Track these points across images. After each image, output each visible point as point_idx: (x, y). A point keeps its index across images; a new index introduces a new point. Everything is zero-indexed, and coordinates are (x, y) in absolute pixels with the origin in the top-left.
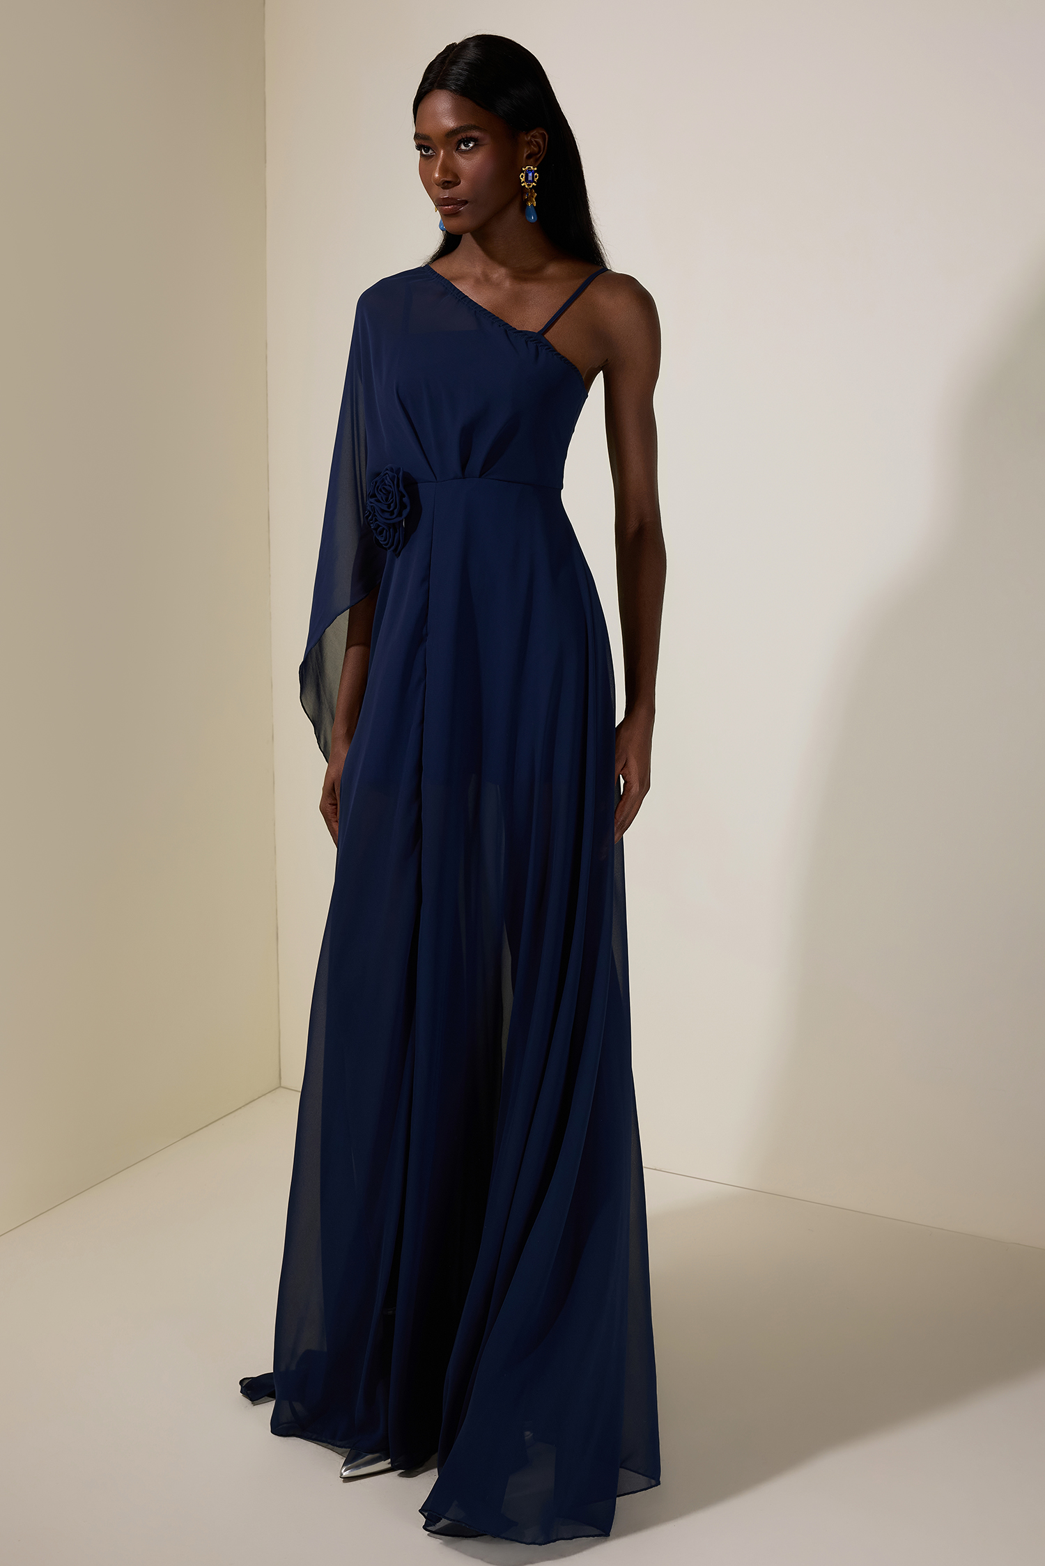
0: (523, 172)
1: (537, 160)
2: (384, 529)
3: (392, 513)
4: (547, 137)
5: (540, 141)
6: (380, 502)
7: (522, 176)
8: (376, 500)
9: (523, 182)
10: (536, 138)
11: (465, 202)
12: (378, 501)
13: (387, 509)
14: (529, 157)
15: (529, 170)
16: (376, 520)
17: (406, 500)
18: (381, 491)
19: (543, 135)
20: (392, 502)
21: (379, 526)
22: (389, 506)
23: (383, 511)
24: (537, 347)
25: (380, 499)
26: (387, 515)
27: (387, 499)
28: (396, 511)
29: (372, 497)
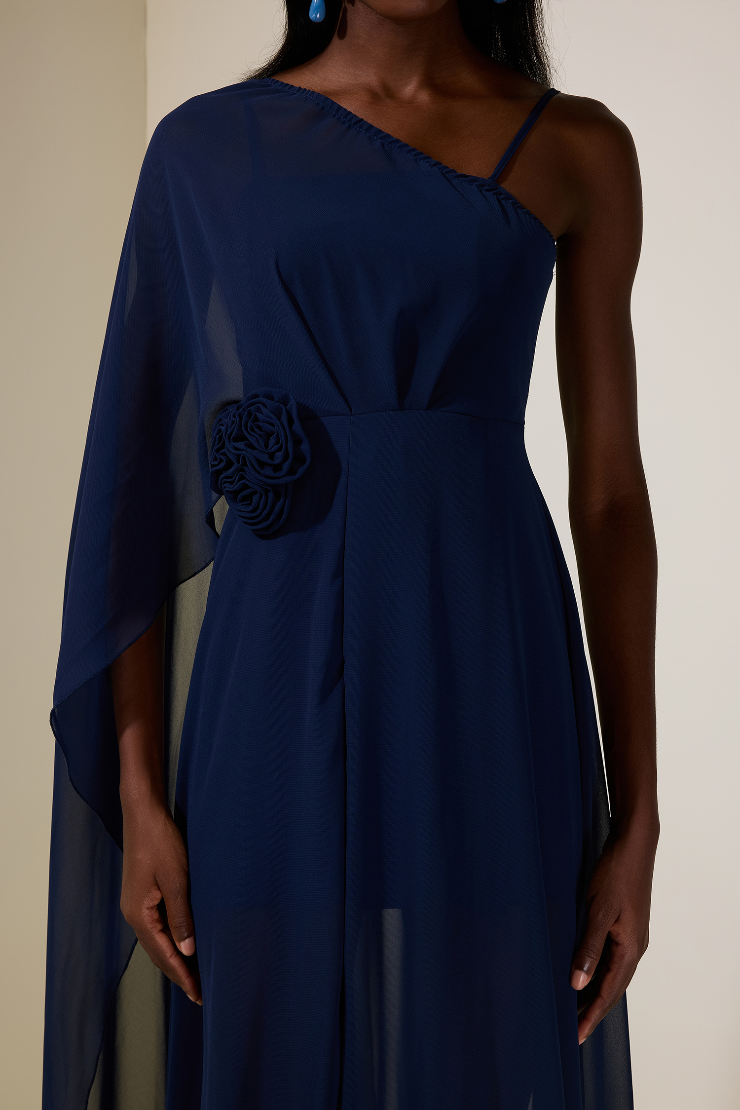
2: (255, 492)
3: (277, 468)
6: (255, 449)
8: (246, 445)
12: (252, 447)
13: (269, 461)
16: (242, 477)
17: (305, 447)
18: (253, 430)
20: (280, 449)
21: (248, 487)
22: (272, 456)
23: (262, 464)
25: (256, 444)
26: (268, 471)
27: (267, 446)
28: (286, 466)
29: (237, 439)
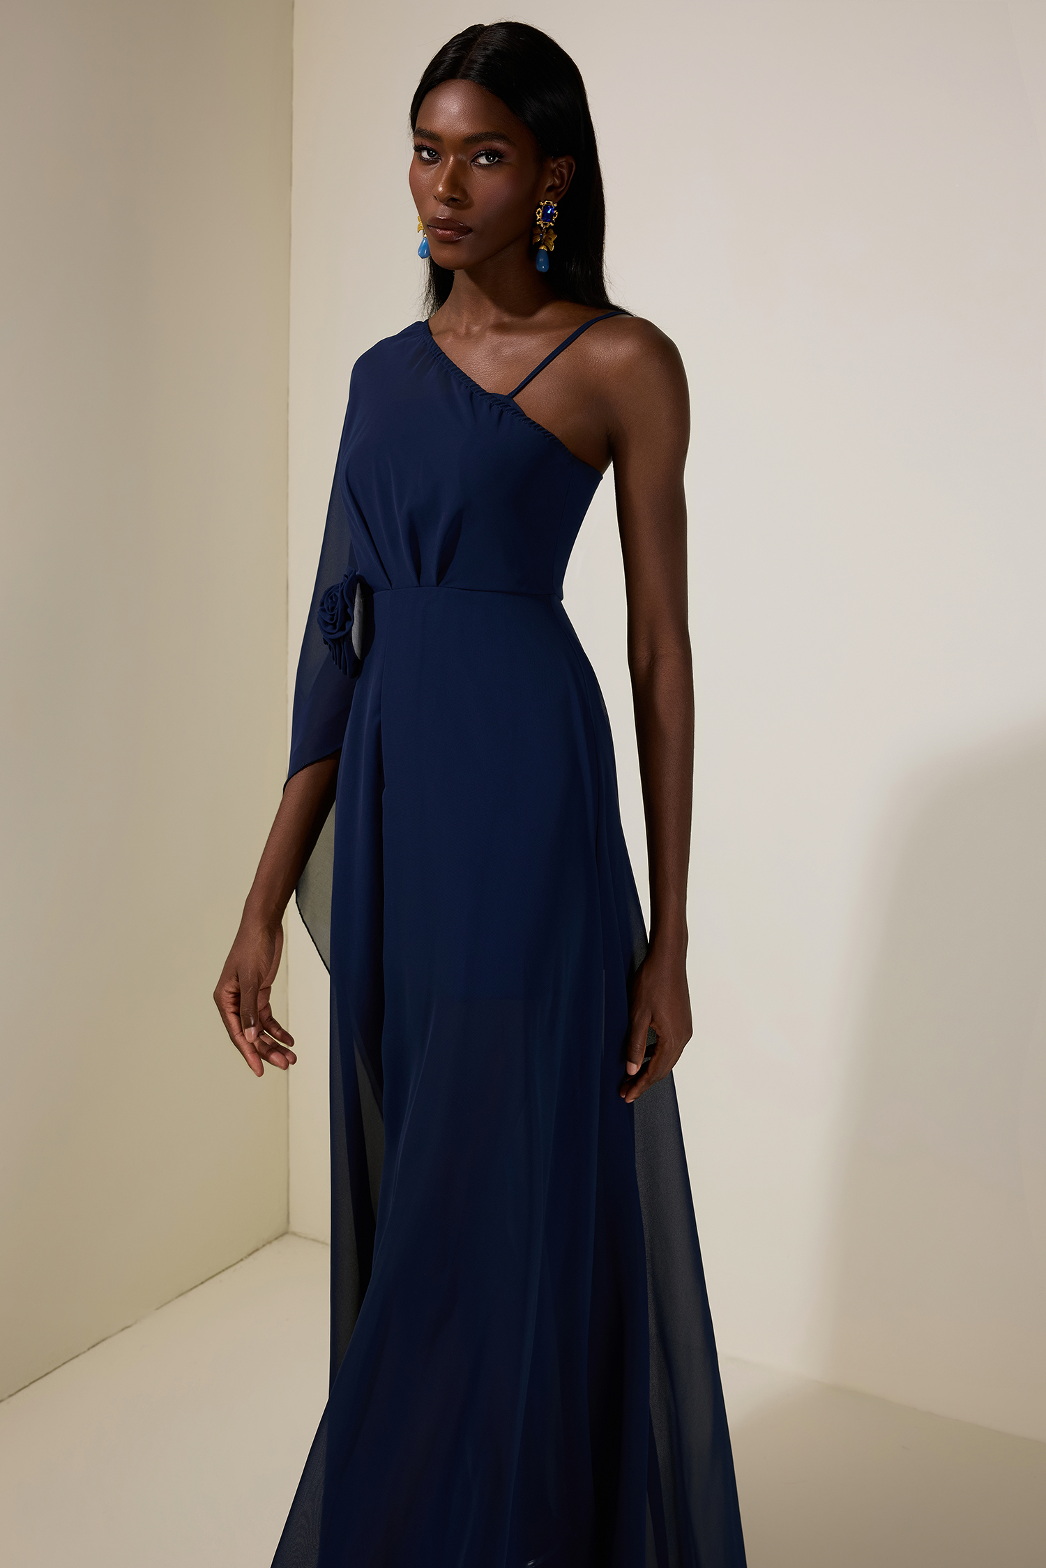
0: (541, 207)
1: (558, 195)
4: (574, 168)
5: (565, 171)
6: (326, 612)
7: (539, 212)
9: (539, 220)
10: (562, 166)
11: (469, 230)
12: (324, 611)
13: (330, 621)
14: (551, 189)
15: (546, 208)
17: (349, 610)
18: (330, 600)
19: (570, 167)
20: (336, 613)
22: (332, 618)
24: (502, 412)
25: (326, 609)
26: (329, 629)
27: (333, 609)
28: (338, 624)
